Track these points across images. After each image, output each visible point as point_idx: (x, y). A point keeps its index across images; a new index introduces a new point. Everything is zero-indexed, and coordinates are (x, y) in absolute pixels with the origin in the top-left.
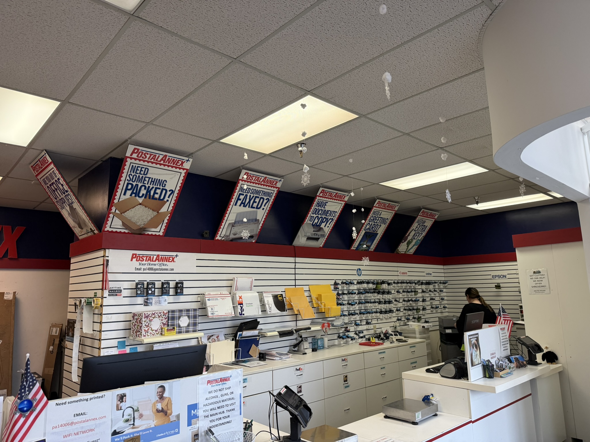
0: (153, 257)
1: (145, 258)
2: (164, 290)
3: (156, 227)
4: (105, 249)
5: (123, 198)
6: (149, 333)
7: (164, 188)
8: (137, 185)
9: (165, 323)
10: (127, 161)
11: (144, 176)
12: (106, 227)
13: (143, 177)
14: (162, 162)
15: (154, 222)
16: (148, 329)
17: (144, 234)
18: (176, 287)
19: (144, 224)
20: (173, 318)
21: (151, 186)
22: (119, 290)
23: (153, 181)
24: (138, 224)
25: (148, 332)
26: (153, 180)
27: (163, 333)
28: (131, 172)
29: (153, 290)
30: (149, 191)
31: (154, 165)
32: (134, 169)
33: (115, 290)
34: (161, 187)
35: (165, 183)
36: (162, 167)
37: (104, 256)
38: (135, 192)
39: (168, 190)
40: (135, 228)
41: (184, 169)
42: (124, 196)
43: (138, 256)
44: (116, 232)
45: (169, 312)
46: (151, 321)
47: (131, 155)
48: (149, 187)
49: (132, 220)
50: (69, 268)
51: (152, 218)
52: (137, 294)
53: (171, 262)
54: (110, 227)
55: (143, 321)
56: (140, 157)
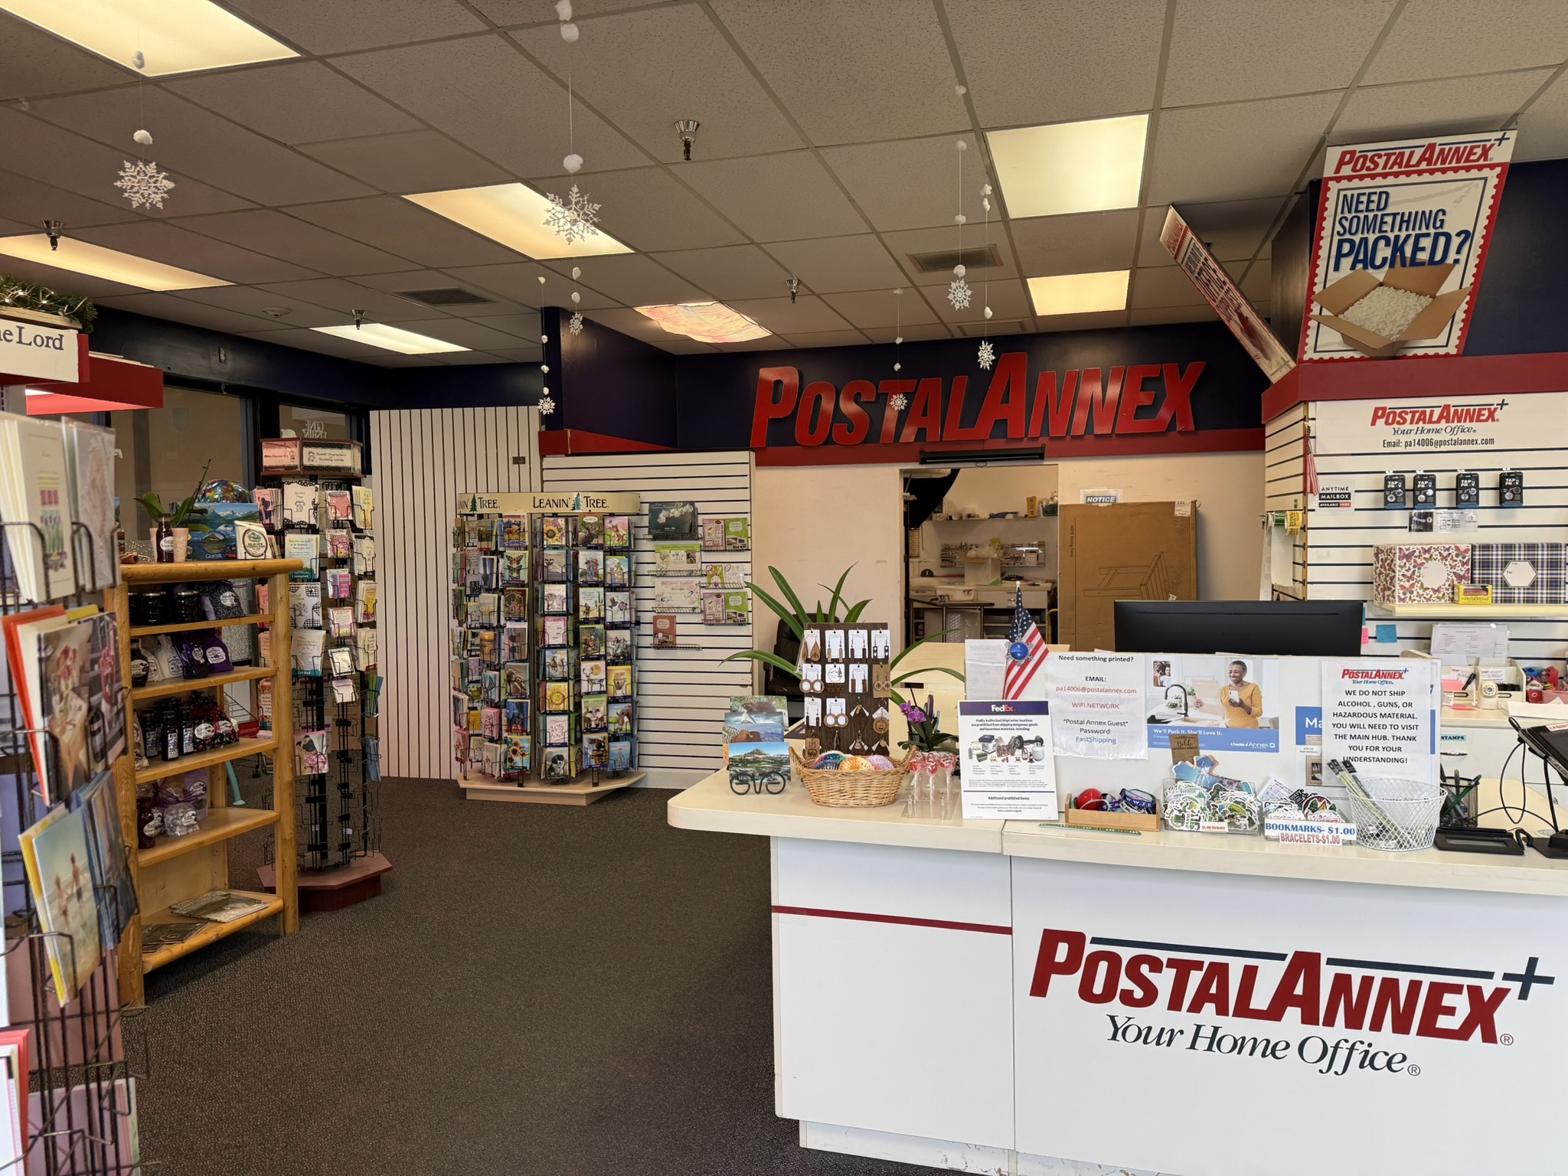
0: (1432, 412)
1: (1409, 417)
2: (1464, 493)
3: (1435, 336)
4: (1306, 402)
5: (1334, 277)
6: (1415, 594)
7: (1440, 230)
8: (1365, 240)
9: (1462, 573)
10: (1329, 189)
11: (1380, 214)
12: (1305, 352)
13: (1376, 216)
14: (1424, 165)
15: (1428, 324)
16: (1412, 586)
17: (1405, 357)
18: (1501, 487)
19: (1400, 332)
20: (1486, 565)
21: (1403, 234)
22: (1344, 494)
23: (1406, 221)
24: (1384, 334)
25: (1412, 592)
26: (1406, 218)
27: (1456, 598)
28: (1342, 212)
29: (1430, 492)
30: (1398, 248)
31: (1402, 179)
32: (1348, 203)
33: (1336, 494)
34: (1432, 231)
35: (1440, 217)
36: (1426, 177)
37: (1304, 419)
38: (1361, 257)
39: (1454, 234)
40: (1377, 345)
41: (1493, 167)
42: (1336, 273)
43: (1389, 413)
44: (1331, 360)
45: (1473, 547)
46: (1419, 566)
47: (1338, 170)
48: (1397, 238)
49: (1368, 326)
50: (1264, 449)
51: (1418, 315)
52: (1386, 502)
53: (1486, 420)
54: (1315, 351)
55: (1397, 564)
56: (1361, 169)
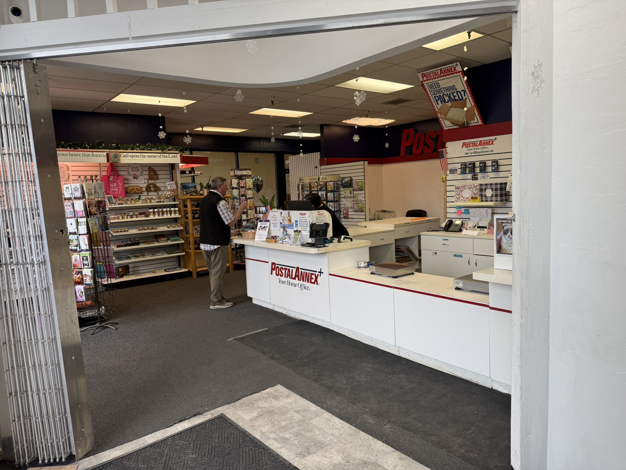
0: (477, 143)
1: (471, 145)
2: (481, 168)
3: (474, 120)
4: (445, 142)
5: (439, 106)
7: (457, 90)
9: (476, 193)
10: (424, 84)
11: (439, 88)
12: (443, 128)
13: (439, 89)
14: (442, 75)
15: (469, 117)
17: (469, 126)
18: (492, 166)
19: (464, 119)
20: (482, 190)
22: (456, 169)
23: (447, 89)
24: (460, 120)
28: (431, 89)
30: (450, 97)
31: (439, 79)
32: (430, 87)
33: (454, 170)
34: (454, 91)
35: (454, 87)
36: (444, 77)
37: (446, 148)
38: (442, 100)
39: (461, 91)
40: (460, 124)
41: (459, 72)
43: (466, 144)
44: (450, 129)
46: (461, 191)
47: (423, 79)
48: (447, 94)
49: (455, 119)
51: (466, 114)
52: (462, 172)
53: (491, 144)
54: (446, 127)
56: (428, 78)
